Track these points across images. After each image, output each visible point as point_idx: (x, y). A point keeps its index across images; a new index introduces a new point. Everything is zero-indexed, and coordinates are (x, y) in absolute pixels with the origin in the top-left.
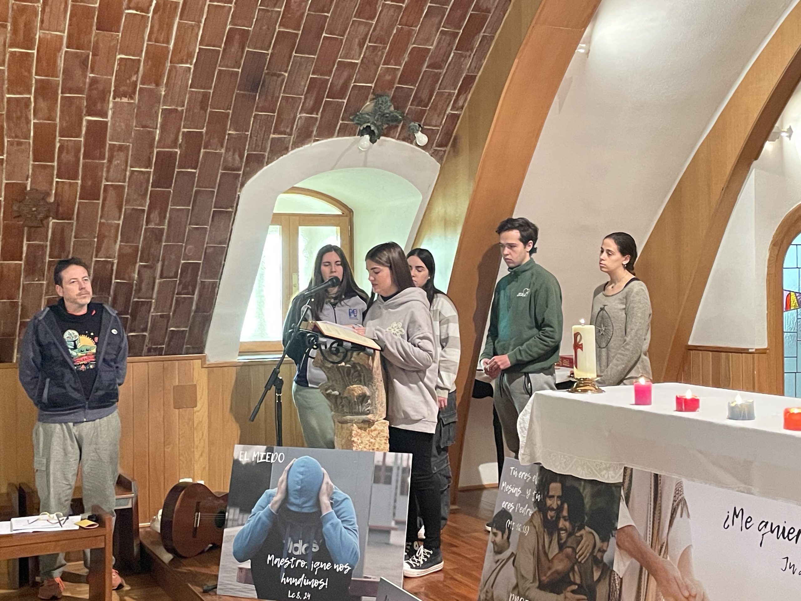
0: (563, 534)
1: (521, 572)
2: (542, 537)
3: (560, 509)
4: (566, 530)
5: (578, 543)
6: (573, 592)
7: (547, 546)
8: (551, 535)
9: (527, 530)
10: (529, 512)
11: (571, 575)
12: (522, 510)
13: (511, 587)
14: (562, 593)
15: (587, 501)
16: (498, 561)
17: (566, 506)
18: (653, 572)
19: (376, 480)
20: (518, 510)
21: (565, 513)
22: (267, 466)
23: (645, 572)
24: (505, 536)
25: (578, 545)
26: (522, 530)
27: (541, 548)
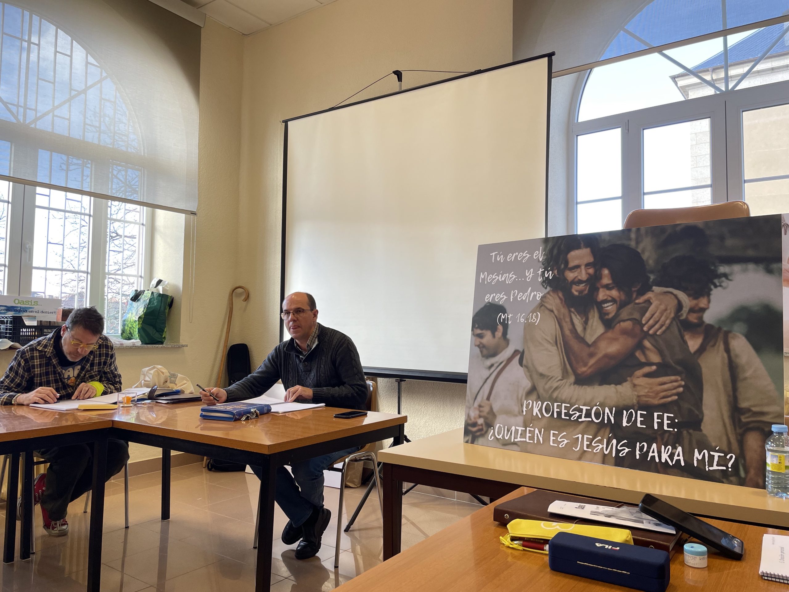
0: (610, 308)
1: (537, 371)
2: (568, 320)
3: (594, 278)
4: (614, 300)
5: (644, 311)
6: (648, 375)
7: (579, 328)
9: (537, 319)
10: (535, 296)
11: (638, 354)
12: (522, 297)
13: (522, 392)
14: (626, 381)
16: (492, 365)
17: (606, 272)
20: (515, 298)
21: (606, 280)
24: (499, 334)
25: (643, 315)
26: (527, 319)
27: (567, 332)
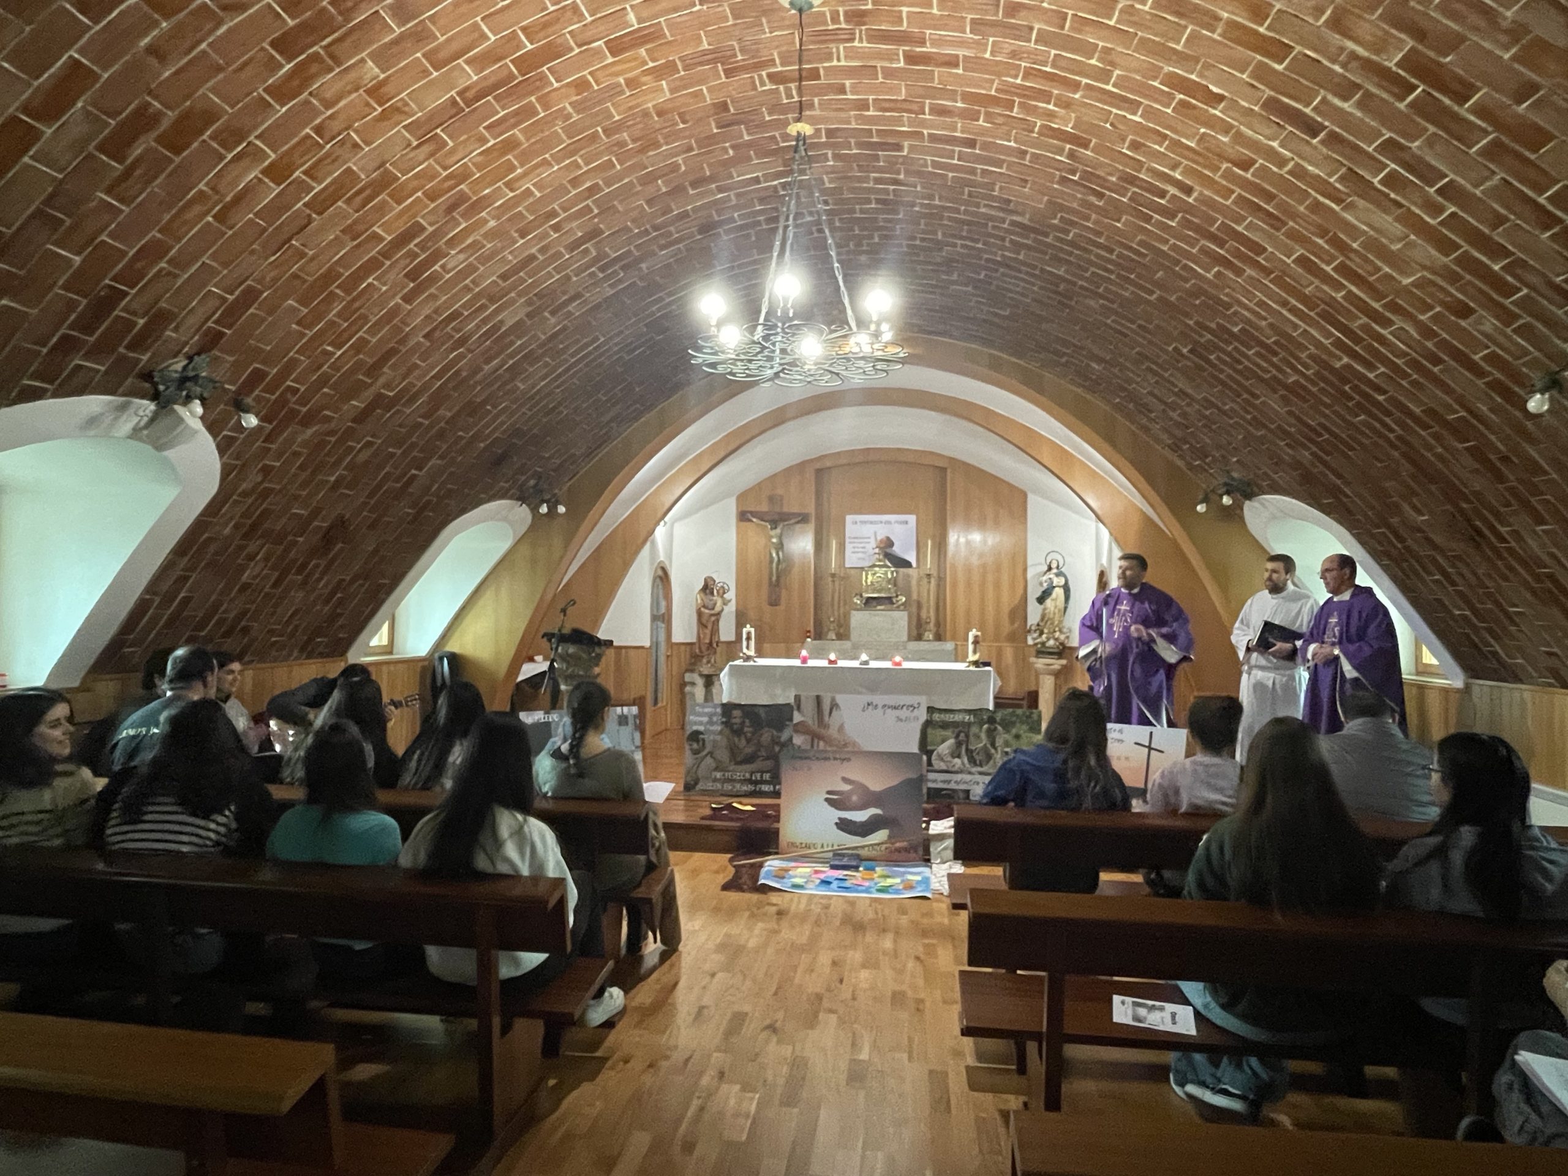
0: (749, 735)
1: (719, 760)
2: (732, 739)
3: (743, 723)
4: (750, 732)
7: (736, 743)
8: (739, 736)
12: (712, 728)
13: (712, 769)
15: (763, 715)
16: (697, 758)
17: (747, 720)
18: (820, 738)
19: (620, 724)
20: (708, 729)
21: (747, 724)
22: (547, 725)
23: (816, 741)
24: (701, 744)
25: (761, 738)
27: (732, 744)
